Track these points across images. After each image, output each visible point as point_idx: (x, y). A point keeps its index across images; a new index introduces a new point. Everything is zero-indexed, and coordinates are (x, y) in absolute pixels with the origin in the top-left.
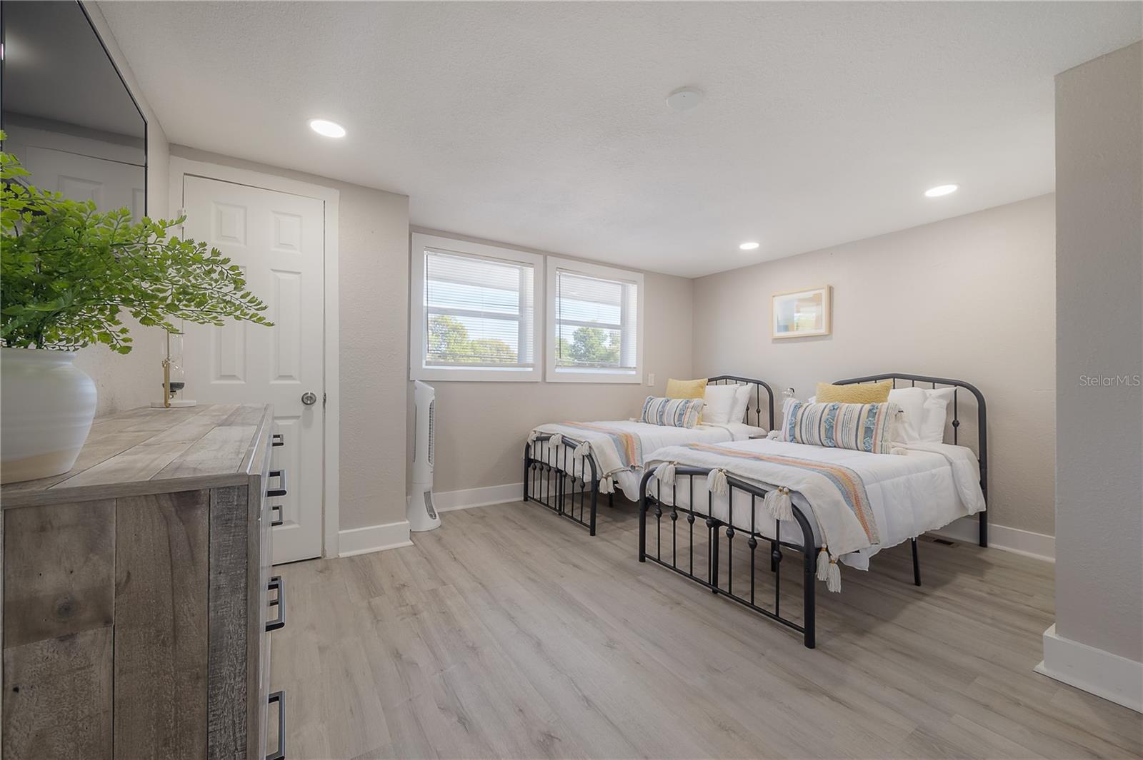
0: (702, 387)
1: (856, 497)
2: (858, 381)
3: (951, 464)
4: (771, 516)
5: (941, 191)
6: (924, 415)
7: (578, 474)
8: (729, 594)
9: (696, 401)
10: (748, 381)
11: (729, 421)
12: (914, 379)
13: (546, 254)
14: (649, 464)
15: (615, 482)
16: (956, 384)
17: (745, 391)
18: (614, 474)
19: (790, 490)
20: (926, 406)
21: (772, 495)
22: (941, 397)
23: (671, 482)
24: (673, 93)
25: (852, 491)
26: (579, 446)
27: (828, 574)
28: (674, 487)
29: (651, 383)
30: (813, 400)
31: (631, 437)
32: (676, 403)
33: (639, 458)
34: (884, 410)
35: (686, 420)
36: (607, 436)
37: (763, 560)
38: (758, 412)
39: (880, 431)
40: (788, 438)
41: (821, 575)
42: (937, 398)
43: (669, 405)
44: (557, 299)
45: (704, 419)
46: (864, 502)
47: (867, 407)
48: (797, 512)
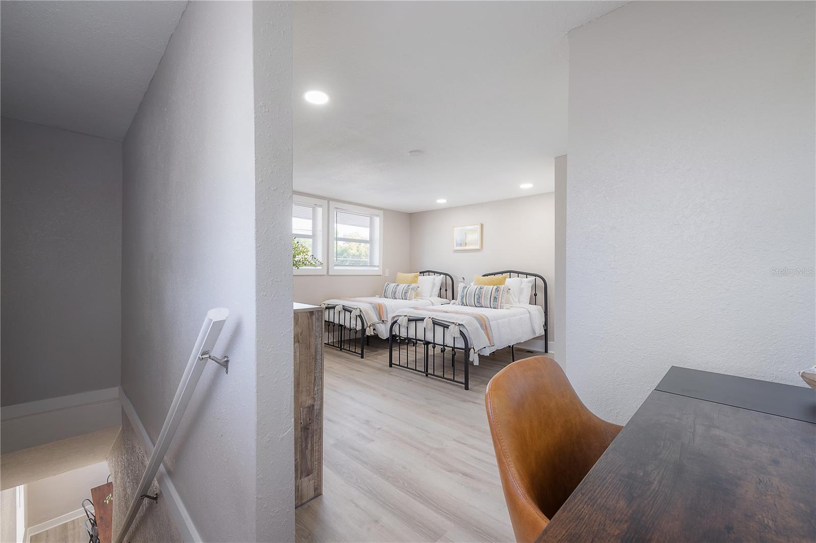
0: (416, 277)
1: (486, 326)
2: (494, 274)
3: (530, 313)
4: (451, 335)
5: (526, 186)
6: (521, 291)
7: (353, 326)
8: (434, 375)
9: (413, 285)
10: (441, 273)
11: (431, 296)
12: (518, 273)
13: (329, 200)
14: (394, 317)
15: (374, 329)
16: (536, 275)
17: (439, 279)
18: (373, 325)
19: (459, 324)
20: (521, 287)
21: (452, 327)
22: (529, 282)
23: (406, 325)
24: (412, 152)
25: (484, 324)
26: (354, 310)
27: (474, 358)
28: (407, 327)
29: (387, 275)
30: (472, 284)
31: (381, 305)
32: (402, 286)
33: (386, 316)
34: (502, 289)
35: (408, 296)
36: (369, 305)
37: (448, 363)
38: (446, 290)
39: (500, 299)
40: (460, 304)
41: (471, 359)
42: (527, 282)
43: (399, 287)
44: (335, 224)
45: (418, 295)
46: (489, 328)
47: (495, 287)
48: (462, 333)
